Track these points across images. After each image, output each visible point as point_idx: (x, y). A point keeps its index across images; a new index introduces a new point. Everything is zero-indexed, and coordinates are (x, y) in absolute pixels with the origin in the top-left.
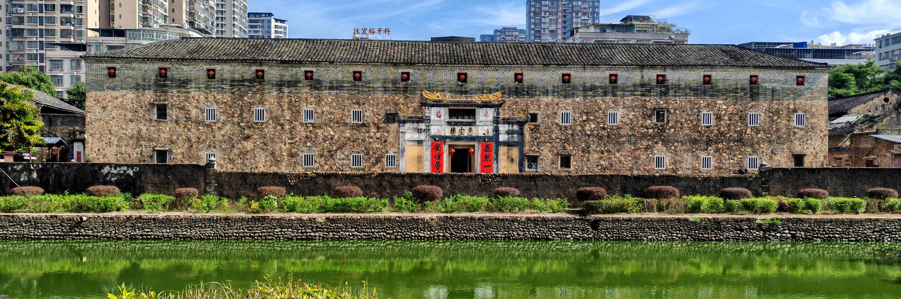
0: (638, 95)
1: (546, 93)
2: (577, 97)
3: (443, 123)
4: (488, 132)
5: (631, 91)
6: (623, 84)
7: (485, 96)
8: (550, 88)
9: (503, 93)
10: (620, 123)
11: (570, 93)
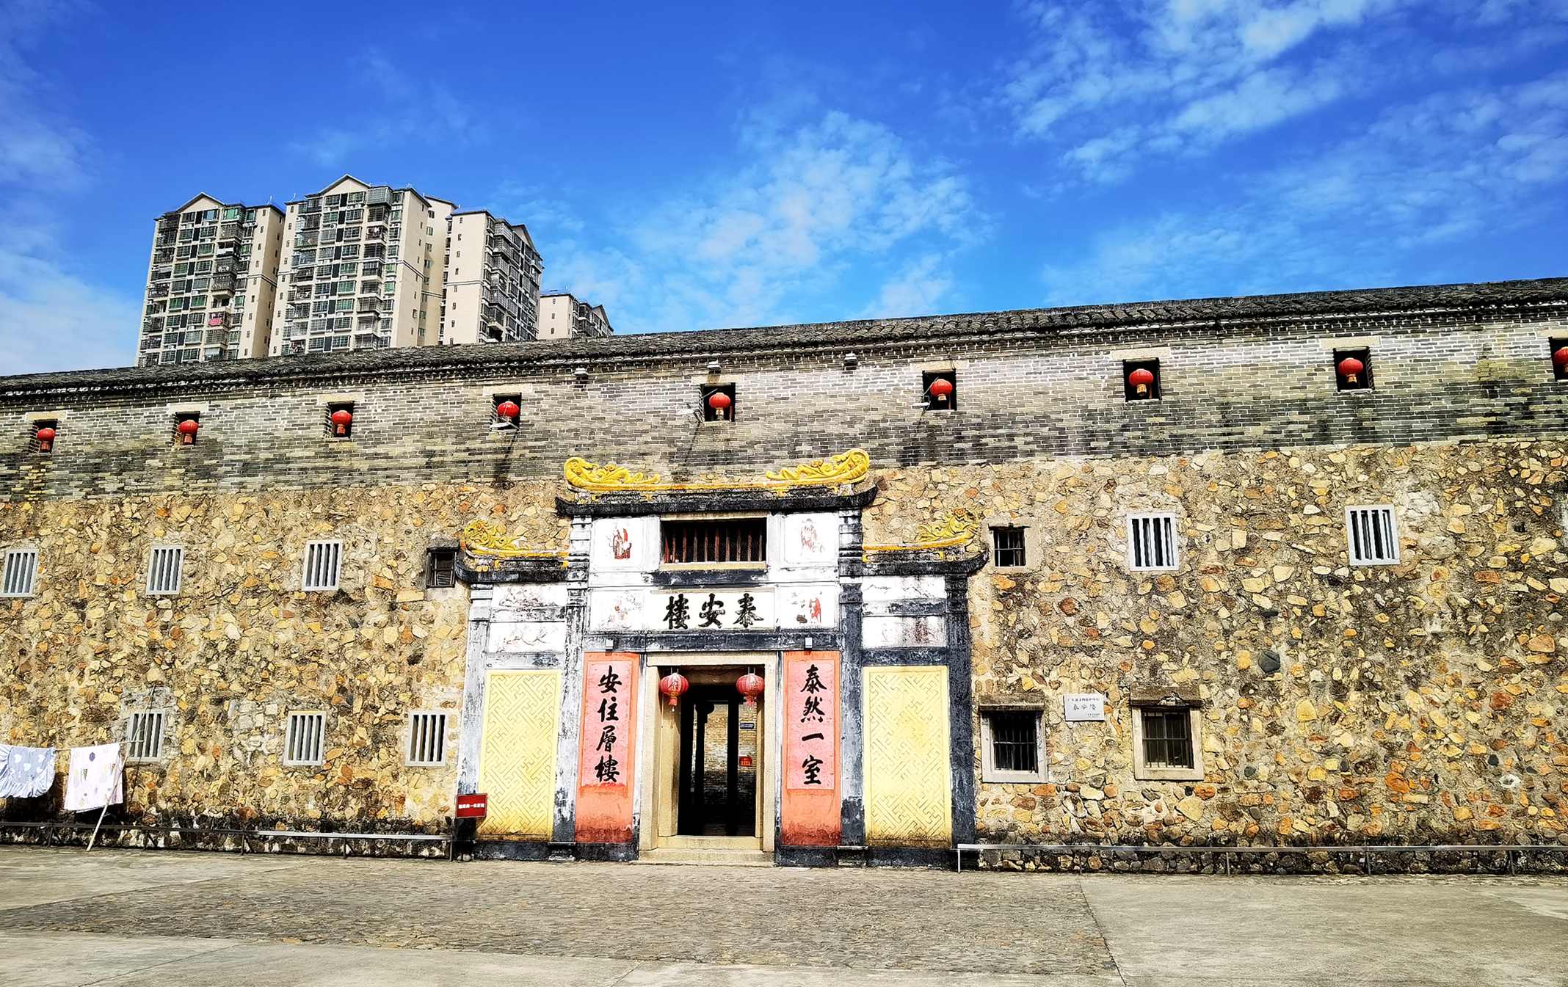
0: (1476, 430)
1: (1057, 444)
2: (1198, 452)
3: (638, 580)
4: (817, 611)
5: (1441, 415)
6: (1399, 385)
7: (803, 463)
8: (1073, 423)
9: (877, 453)
10: (1410, 554)
11: (1166, 436)
